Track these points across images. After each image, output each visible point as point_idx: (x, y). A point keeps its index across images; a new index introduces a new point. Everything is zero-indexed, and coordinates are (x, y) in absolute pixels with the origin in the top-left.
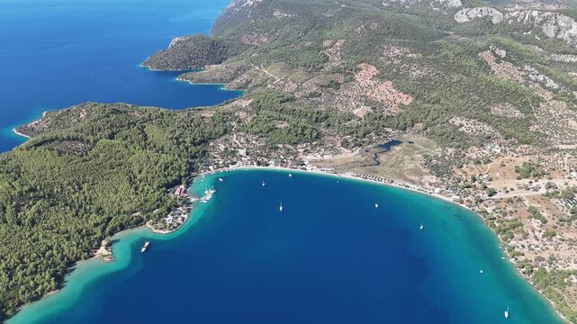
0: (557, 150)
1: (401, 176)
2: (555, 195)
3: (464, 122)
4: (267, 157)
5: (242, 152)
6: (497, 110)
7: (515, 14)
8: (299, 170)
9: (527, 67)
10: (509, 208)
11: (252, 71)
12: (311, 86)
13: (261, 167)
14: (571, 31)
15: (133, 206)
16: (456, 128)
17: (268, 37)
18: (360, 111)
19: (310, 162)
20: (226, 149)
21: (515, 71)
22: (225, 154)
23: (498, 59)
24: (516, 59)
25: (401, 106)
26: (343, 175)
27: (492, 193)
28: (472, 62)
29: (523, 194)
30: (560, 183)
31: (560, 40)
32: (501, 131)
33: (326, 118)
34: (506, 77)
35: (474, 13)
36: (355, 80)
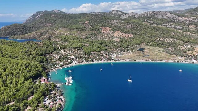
4: (89, 58)
6: (173, 34)
13: (90, 63)
14: (167, 16)
18: (116, 40)
23: (151, 24)
24: (158, 23)
25: (130, 38)
35: (128, 15)
36: (102, 32)
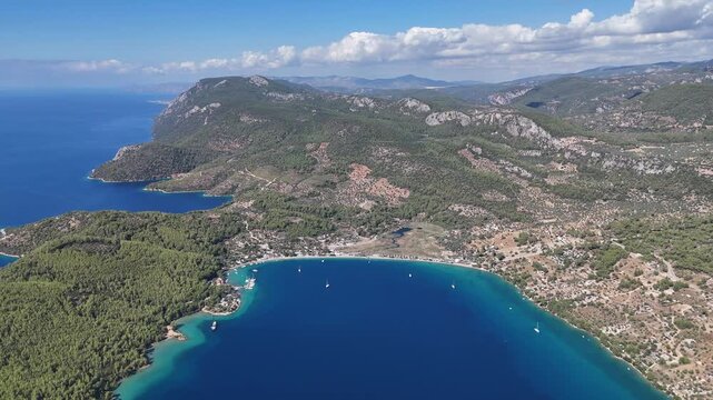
0: (542, 224)
1: (421, 253)
2: (549, 253)
3: (462, 207)
4: (291, 248)
5: (265, 246)
6: (487, 196)
7: (480, 117)
8: (328, 256)
9: (502, 161)
10: (518, 266)
11: (236, 175)
12: (307, 186)
13: (289, 258)
14: (531, 130)
15: (182, 296)
16: (456, 214)
17: (241, 143)
18: (366, 205)
19: (336, 249)
20: (246, 245)
21: (492, 165)
22: (247, 249)
23: (476, 156)
24: (492, 155)
25: (401, 199)
26: (371, 257)
27: (502, 258)
28: (454, 158)
29: (526, 256)
30: (551, 245)
31: (524, 138)
32: (495, 213)
33: (335, 213)
34: (486, 171)
35: (444, 116)
36: (349, 179)
